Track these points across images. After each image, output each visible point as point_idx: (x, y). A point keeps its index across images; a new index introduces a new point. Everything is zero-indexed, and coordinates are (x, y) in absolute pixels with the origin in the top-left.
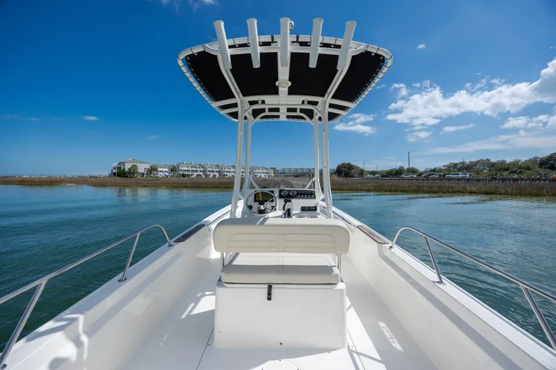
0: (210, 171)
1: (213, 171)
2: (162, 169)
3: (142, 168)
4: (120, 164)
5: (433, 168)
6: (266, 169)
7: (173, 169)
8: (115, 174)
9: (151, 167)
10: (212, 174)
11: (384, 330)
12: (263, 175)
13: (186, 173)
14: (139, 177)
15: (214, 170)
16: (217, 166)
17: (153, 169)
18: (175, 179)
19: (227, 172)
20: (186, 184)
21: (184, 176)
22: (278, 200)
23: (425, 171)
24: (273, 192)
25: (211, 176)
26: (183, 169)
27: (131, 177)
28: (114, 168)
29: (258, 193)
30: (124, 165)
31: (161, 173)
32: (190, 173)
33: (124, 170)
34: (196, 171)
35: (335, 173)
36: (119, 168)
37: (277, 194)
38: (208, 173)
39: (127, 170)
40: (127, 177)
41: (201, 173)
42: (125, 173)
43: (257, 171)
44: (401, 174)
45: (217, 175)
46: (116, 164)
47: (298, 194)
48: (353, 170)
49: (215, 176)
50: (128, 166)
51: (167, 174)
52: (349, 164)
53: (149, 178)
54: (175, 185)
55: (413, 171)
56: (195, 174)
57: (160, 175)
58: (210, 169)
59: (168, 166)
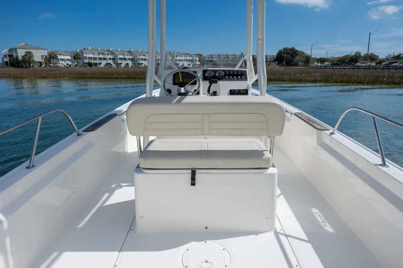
0: (121, 59)
1: (125, 59)
2: (62, 57)
3: (38, 56)
4: (10, 50)
5: (397, 54)
6: (190, 56)
7: (76, 57)
8: (7, 63)
9: (49, 55)
10: (124, 63)
11: (317, 216)
12: (186, 65)
13: (93, 61)
14: (36, 66)
15: (127, 57)
16: (130, 53)
17: (52, 57)
18: (79, 69)
19: (142, 60)
20: (94, 74)
21: (90, 65)
22: (201, 82)
23: (387, 59)
24: (195, 72)
25: (122, 66)
26: (88, 56)
27: (26, 67)
28: (5, 56)
29: (178, 73)
30: (16, 52)
31: (63, 62)
32: (98, 62)
33: (17, 58)
34: (105, 59)
35: (274, 61)
36: (11, 56)
37: (200, 74)
38: (119, 62)
39: (20, 58)
40: (22, 67)
41: (111, 62)
42: (19, 62)
43: (178, 58)
44: (357, 61)
45: (130, 63)
46: (5, 51)
47: (225, 75)
48: (298, 58)
49: (127, 64)
50: (21, 53)
51: (70, 63)
52: (293, 50)
53: (48, 68)
54: (80, 76)
55: (372, 58)
56: (104, 63)
57: (62, 64)
58: (121, 56)
59: (70, 54)
